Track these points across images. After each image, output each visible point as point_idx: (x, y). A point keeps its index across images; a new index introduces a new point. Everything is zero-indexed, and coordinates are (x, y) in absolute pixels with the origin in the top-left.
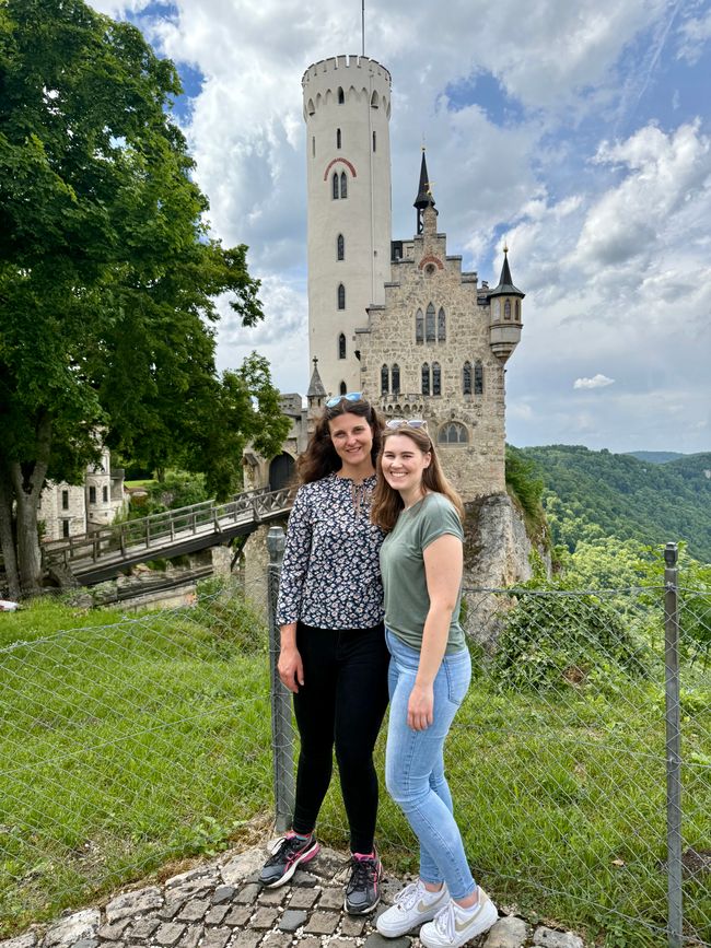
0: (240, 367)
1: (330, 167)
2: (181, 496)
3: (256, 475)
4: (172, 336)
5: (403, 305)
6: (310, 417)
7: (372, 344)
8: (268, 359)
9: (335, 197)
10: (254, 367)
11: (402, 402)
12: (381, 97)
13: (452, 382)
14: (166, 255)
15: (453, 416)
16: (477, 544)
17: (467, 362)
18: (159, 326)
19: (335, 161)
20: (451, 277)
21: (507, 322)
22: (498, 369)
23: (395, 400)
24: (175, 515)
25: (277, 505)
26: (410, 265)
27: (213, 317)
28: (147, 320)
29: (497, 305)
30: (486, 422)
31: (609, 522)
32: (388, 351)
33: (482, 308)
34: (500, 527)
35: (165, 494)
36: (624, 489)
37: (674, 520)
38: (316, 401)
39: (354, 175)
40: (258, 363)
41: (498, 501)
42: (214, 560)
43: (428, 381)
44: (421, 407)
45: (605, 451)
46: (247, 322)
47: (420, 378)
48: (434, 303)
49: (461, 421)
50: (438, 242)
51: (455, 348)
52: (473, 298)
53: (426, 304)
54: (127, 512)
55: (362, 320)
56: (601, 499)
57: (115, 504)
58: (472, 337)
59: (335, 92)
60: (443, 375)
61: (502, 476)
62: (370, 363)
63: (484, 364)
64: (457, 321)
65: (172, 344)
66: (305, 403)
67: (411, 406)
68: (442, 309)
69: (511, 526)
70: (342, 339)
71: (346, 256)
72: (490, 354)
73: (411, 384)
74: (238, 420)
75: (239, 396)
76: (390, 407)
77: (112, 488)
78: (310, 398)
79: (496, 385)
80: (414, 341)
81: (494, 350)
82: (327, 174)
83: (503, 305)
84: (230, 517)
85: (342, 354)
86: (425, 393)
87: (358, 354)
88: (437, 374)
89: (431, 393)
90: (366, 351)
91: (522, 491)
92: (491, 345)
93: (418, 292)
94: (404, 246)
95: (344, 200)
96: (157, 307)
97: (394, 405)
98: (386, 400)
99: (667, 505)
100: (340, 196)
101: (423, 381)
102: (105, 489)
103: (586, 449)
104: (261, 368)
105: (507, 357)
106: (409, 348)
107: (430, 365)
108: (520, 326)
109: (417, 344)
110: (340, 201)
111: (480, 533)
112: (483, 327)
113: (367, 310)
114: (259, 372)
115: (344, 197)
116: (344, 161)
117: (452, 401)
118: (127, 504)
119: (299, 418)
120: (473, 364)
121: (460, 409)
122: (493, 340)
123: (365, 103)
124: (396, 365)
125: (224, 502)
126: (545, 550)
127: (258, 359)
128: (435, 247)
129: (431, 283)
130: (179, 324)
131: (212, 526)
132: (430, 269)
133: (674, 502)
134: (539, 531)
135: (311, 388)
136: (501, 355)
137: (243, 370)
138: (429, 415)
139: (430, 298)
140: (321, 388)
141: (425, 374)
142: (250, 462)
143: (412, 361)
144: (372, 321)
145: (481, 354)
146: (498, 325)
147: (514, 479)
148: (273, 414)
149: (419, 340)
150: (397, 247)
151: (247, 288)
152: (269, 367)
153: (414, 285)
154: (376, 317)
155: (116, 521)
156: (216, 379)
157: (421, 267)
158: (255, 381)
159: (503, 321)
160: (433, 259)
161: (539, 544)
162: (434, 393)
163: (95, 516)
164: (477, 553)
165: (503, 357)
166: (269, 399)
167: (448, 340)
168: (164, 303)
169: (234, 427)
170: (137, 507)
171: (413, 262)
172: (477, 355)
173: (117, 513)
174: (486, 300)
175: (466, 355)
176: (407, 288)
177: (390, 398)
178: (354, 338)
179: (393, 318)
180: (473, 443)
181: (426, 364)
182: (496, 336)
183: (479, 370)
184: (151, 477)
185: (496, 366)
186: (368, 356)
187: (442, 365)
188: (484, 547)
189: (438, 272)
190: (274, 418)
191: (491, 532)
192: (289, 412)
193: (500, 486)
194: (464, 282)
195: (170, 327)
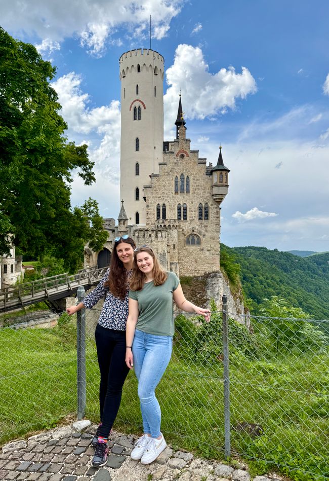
0: (83, 205)
1: (132, 104)
2: (52, 270)
3: (91, 260)
4: (48, 191)
5: (169, 174)
6: (119, 230)
7: (152, 193)
8: (97, 201)
9: (135, 119)
10: (90, 205)
11: (167, 224)
12: (159, 69)
13: (193, 214)
14: (45, 153)
15: (193, 231)
16: (205, 298)
17: (201, 204)
18: (42, 185)
19: (135, 101)
20: (193, 160)
21: (221, 184)
22: (216, 208)
23: (163, 222)
24: (48, 280)
25: (101, 276)
26: (172, 154)
27: (69, 180)
28: (36, 182)
29: (216, 175)
30: (210, 234)
31: (278, 287)
32: (160, 197)
33: (208, 176)
34: (217, 289)
35: (43, 269)
36: (286, 270)
37: (312, 287)
38: (122, 222)
39: (145, 108)
40: (92, 203)
41: (216, 275)
42: (67, 304)
43: (181, 212)
44: (177, 226)
45: (276, 250)
46: (87, 183)
47: (176, 211)
48: (184, 174)
49: (197, 234)
50: (186, 143)
51: (194, 196)
52: (204, 171)
53: (180, 174)
54: (23, 278)
55: (147, 181)
56: (274, 276)
57: (17, 274)
58: (203, 191)
59: (136, 66)
60: (188, 210)
61: (218, 262)
62: (151, 203)
63: (209, 205)
64: (196, 183)
65: (48, 194)
66: (117, 223)
67: (171, 225)
68: (188, 177)
69: (222, 288)
70: (137, 190)
71: (140, 148)
72: (212, 200)
73: (172, 214)
74: (81, 232)
75: (82, 220)
76: (161, 226)
77: (16, 265)
78: (120, 221)
79: (215, 216)
80: (174, 192)
81: (214, 198)
82: (131, 107)
83: (219, 175)
84: (76, 282)
85: (137, 198)
86: (179, 219)
87: (145, 198)
88: (185, 210)
89: (182, 219)
90: (149, 197)
91: (229, 271)
92: (213, 195)
93: (176, 168)
94: (169, 144)
95: (140, 121)
96: (41, 176)
97: (163, 225)
98: (159, 222)
99: (308, 279)
100: (137, 118)
101: (178, 212)
102: (12, 266)
103: (266, 248)
104: (94, 206)
105: (221, 202)
106: (171, 196)
107: (182, 204)
108: (227, 186)
109: (175, 194)
110: (137, 121)
111: (206, 292)
112: (208, 186)
113: (150, 176)
114: (92, 208)
115: (140, 119)
116: (140, 101)
117: (192, 223)
118: (23, 274)
119: (113, 231)
120: (203, 205)
121: (197, 227)
122: (214, 193)
123: (151, 72)
124: (164, 204)
125: (73, 274)
126: (241, 302)
127: (92, 201)
128: (185, 146)
129: (182, 163)
130: (52, 185)
131: (67, 286)
132: (182, 156)
133: (312, 277)
134: (238, 292)
135: (120, 216)
136: (218, 200)
137: (84, 207)
138: (181, 230)
139: (182, 171)
140: (125, 216)
141: (179, 209)
142: (88, 253)
143: (172, 203)
144: (152, 182)
145: (208, 199)
146: (216, 186)
147: (224, 264)
148: (100, 229)
149: (176, 192)
150: (166, 145)
151: (87, 166)
152: (98, 206)
153: (174, 164)
154: (155, 180)
155: (17, 283)
156: (70, 211)
157: (177, 155)
158: (91, 212)
159: (219, 183)
160: (184, 152)
161: (237, 298)
162: (184, 219)
163: (6, 280)
164: (205, 302)
165: (219, 201)
166: (98, 222)
167: (191, 192)
168: (45, 174)
169: (79, 235)
170: (29, 276)
171: (173, 153)
172: (205, 200)
173: (18, 278)
174: (211, 172)
175: (200, 200)
176: (170, 166)
177: (161, 221)
178: (143, 190)
179: (163, 181)
180: (203, 245)
181: (179, 204)
182: (216, 191)
183: (207, 208)
184: (36, 260)
185: (215, 206)
186: (150, 200)
187: (188, 205)
188: (208, 299)
189: (186, 158)
190: (100, 231)
191: (212, 292)
192: (108, 228)
193: (217, 267)
194: (199, 164)
195: (47, 186)
